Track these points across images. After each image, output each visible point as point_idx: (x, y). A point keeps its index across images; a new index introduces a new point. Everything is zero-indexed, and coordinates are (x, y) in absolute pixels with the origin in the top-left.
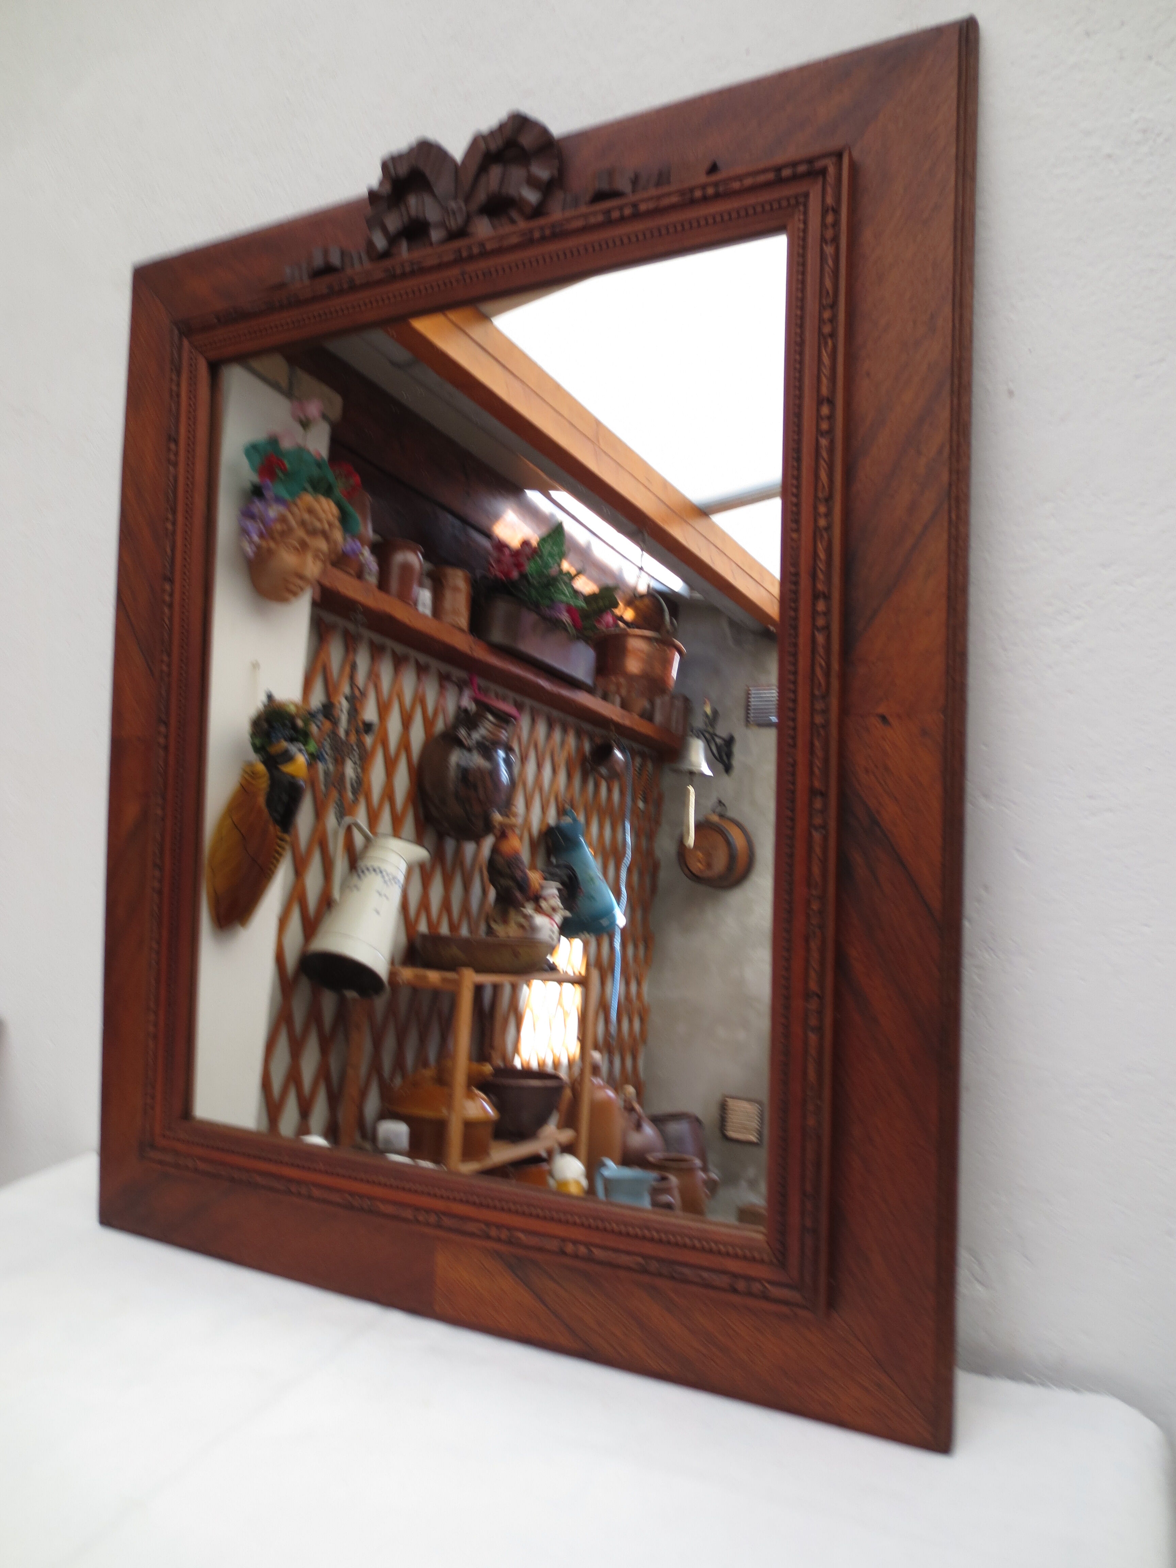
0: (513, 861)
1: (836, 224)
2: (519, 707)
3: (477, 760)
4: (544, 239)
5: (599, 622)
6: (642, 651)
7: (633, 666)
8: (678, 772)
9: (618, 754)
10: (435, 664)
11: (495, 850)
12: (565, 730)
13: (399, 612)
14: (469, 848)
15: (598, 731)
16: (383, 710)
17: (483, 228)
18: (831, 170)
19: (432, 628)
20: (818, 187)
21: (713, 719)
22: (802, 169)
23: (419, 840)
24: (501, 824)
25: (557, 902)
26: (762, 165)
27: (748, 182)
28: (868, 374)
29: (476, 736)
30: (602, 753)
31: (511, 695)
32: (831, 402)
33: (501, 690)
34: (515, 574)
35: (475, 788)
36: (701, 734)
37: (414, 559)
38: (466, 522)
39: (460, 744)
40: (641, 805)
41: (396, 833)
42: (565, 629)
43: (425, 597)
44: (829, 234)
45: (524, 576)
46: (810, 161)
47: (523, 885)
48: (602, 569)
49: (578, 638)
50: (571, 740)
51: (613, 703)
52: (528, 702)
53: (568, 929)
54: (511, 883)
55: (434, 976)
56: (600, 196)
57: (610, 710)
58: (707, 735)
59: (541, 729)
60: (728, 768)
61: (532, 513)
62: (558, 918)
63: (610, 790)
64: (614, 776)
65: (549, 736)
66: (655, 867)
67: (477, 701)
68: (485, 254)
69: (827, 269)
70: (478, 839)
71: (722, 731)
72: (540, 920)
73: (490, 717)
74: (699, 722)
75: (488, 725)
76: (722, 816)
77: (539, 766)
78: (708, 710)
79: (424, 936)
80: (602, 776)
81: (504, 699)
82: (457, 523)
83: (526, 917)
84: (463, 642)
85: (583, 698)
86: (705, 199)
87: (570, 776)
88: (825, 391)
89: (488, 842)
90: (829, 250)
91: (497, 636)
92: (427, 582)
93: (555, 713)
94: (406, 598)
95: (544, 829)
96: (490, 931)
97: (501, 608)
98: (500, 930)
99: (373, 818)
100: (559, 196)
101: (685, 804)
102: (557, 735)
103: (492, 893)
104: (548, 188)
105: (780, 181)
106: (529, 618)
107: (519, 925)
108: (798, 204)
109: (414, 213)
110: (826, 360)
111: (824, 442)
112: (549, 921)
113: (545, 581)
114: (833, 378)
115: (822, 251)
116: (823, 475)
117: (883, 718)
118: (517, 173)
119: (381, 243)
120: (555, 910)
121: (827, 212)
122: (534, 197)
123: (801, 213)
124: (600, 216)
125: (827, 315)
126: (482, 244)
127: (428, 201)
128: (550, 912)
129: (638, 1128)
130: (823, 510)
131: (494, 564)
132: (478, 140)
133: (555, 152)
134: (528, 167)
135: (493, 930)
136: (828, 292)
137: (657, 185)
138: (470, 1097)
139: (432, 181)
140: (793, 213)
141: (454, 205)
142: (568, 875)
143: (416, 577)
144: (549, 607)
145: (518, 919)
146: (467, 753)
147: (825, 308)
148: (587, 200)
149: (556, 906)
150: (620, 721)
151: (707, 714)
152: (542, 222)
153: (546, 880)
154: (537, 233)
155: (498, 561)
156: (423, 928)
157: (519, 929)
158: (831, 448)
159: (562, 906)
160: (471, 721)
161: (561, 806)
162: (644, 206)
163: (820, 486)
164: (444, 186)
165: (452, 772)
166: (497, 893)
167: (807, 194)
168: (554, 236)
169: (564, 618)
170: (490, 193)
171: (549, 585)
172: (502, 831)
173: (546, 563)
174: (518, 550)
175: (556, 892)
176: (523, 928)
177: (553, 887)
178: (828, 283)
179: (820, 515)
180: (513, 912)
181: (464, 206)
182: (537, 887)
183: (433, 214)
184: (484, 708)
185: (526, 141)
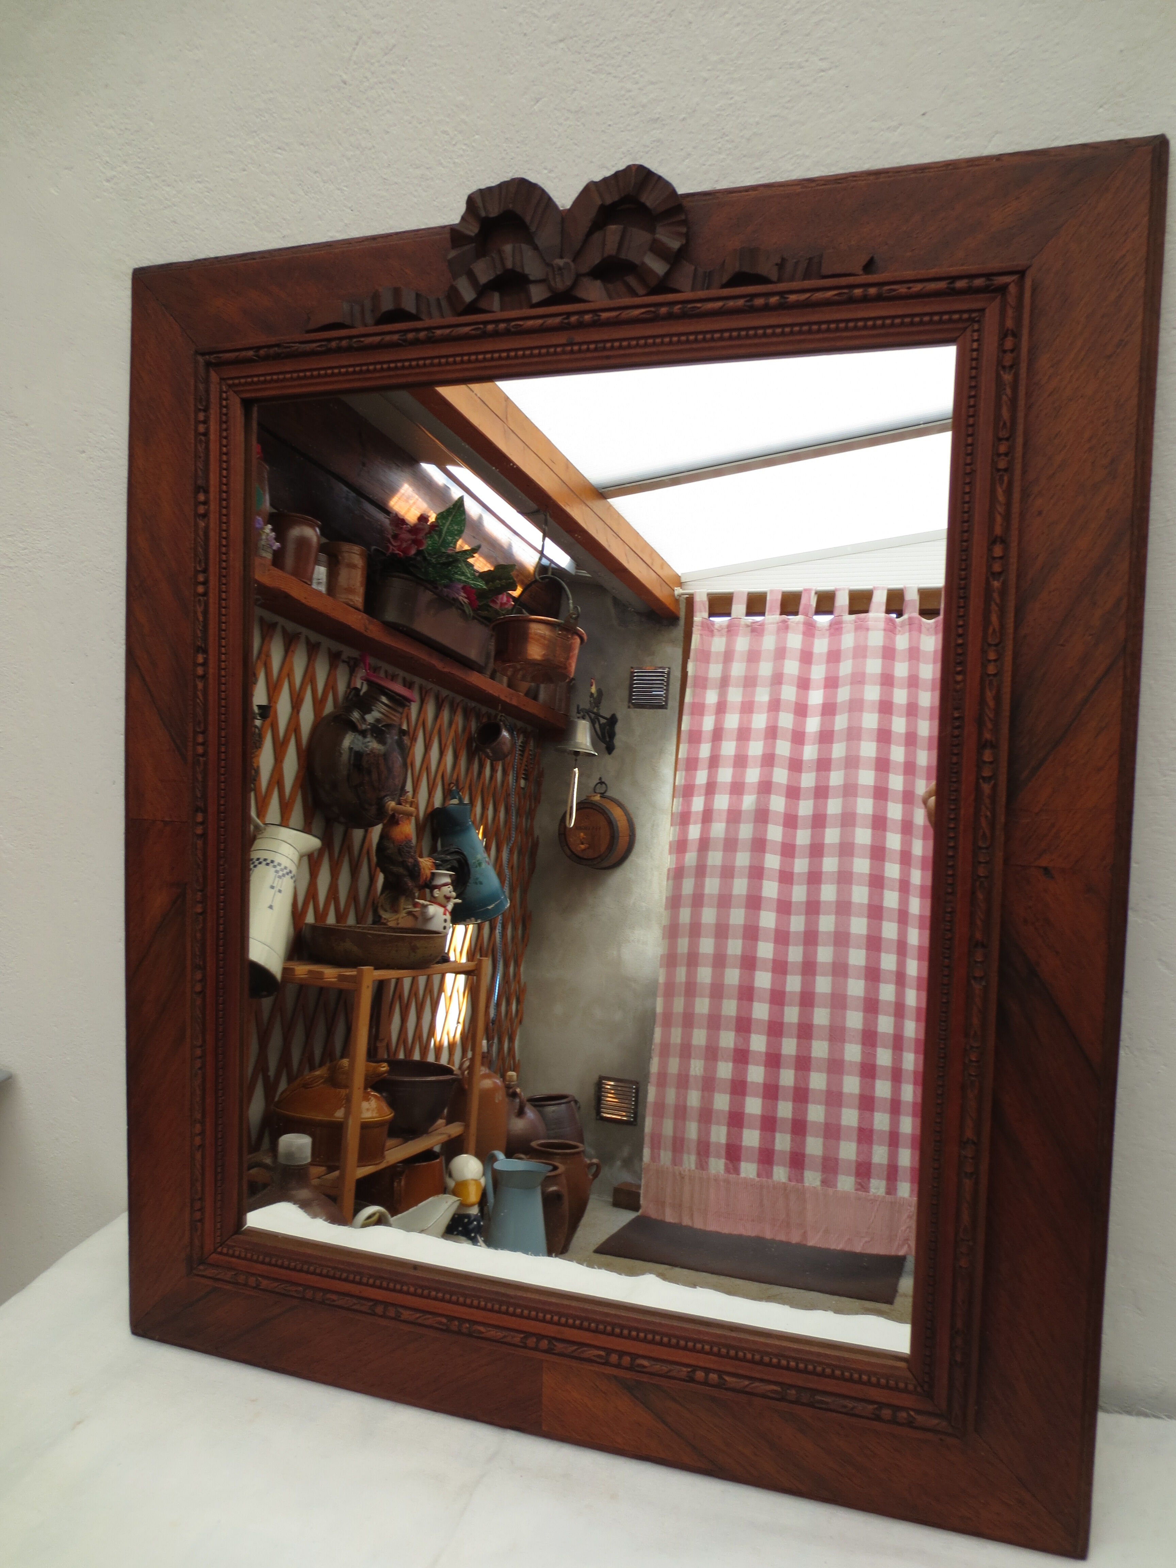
0: (403, 848)
1: (1015, 349)
2: (409, 685)
3: (371, 745)
4: (671, 317)
5: (494, 602)
6: (544, 636)
7: (535, 652)
8: (564, 751)
9: (505, 734)
10: (326, 643)
11: (383, 836)
12: (453, 711)
13: (295, 590)
14: (358, 835)
15: (484, 709)
16: (273, 691)
17: (594, 294)
18: (1012, 289)
19: (326, 606)
20: (996, 306)
21: (598, 700)
22: (979, 282)
23: (306, 828)
24: (393, 810)
25: (448, 890)
26: (933, 272)
27: (917, 288)
28: (1040, 513)
29: (370, 718)
30: (490, 732)
31: (401, 673)
32: (1004, 541)
33: (391, 669)
34: (413, 551)
35: (369, 773)
36: (584, 714)
37: (311, 534)
38: (361, 494)
39: (353, 727)
40: (522, 783)
41: (284, 822)
42: (460, 606)
43: (321, 572)
44: (1008, 359)
45: (419, 553)
46: (989, 276)
47: (414, 872)
48: (493, 544)
49: (474, 618)
50: (459, 720)
51: (501, 682)
52: (418, 680)
53: (458, 916)
54: (401, 870)
55: (330, 973)
56: (740, 279)
57: (497, 688)
58: (593, 716)
59: (430, 710)
60: (610, 749)
61: (426, 485)
62: (450, 907)
63: (493, 770)
64: (498, 756)
65: (436, 717)
66: (535, 845)
67: (370, 683)
68: (599, 324)
69: (1004, 398)
70: (367, 825)
71: (605, 712)
72: (433, 910)
73: (384, 699)
74: (584, 702)
75: (383, 708)
76: (603, 796)
77: (427, 747)
78: (593, 690)
79: (313, 927)
80: (488, 757)
81: (393, 678)
82: (351, 494)
83: (415, 905)
84: (357, 621)
85: (474, 678)
86: (865, 299)
87: (456, 757)
88: (998, 530)
89: (377, 830)
90: (1007, 377)
91: (391, 615)
92: (323, 557)
93: (445, 693)
94: (303, 575)
95: (430, 810)
96: (377, 920)
97: (397, 586)
98: (391, 919)
99: (263, 806)
100: (688, 269)
101: (569, 785)
102: (446, 714)
103: (381, 879)
104: (676, 259)
105: (952, 292)
106: (426, 596)
107: (410, 913)
108: (972, 320)
109: (509, 265)
110: (1001, 497)
111: (996, 584)
112: (442, 910)
113: (443, 560)
114: (1007, 517)
115: (998, 378)
116: (994, 618)
117: (1046, 870)
118: (639, 237)
119: (468, 295)
120: (448, 898)
121: (1006, 336)
122: (658, 267)
123: (974, 331)
124: (741, 302)
125: (1002, 449)
126: (594, 311)
127: (528, 252)
128: (443, 901)
129: (521, 1113)
130: (992, 656)
131: (392, 540)
132: (590, 189)
133: (683, 217)
134: (652, 231)
135: (380, 917)
136: (1005, 423)
137: (807, 276)
138: (366, 1098)
139: (533, 229)
140: (965, 329)
141: (560, 262)
142: (459, 861)
143: (313, 555)
144: (446, 586)
145: (410, 908)
146: (360, 738)
147: (1000, 439)
148: (725, 280)
149: (448, 895)
150: (508, 700)
151: (592, 694)
152: (670, 297)
153: (438, 867)
154: (663, 310)
155: (395, 537)
156: (310, 918)
157: (410, 918)
158: (1003, 592)
159: (454, 894)
160: (364, 704)
161: (446, 787)
162: (793, 298)
163: (991, 631)
164: (547, 237)
165: (345, 757)
166: (386, 878)
167: (982, 310)
168: (684, 316)
169: (460, 598)
170: (606, 255)
171: (448, 564)
172: (393, 816)
173: (444, 541)
174: (415, 526)
175: (448, 880)
176: (416, 917)
177: (445, 875)
178: (1005, 414)
179: (990, 661)
180: (402, 900)
181: (572, 264)
182: (429, 875)
183: (533, 268)
184: (377, 689)
185: (649, 199)
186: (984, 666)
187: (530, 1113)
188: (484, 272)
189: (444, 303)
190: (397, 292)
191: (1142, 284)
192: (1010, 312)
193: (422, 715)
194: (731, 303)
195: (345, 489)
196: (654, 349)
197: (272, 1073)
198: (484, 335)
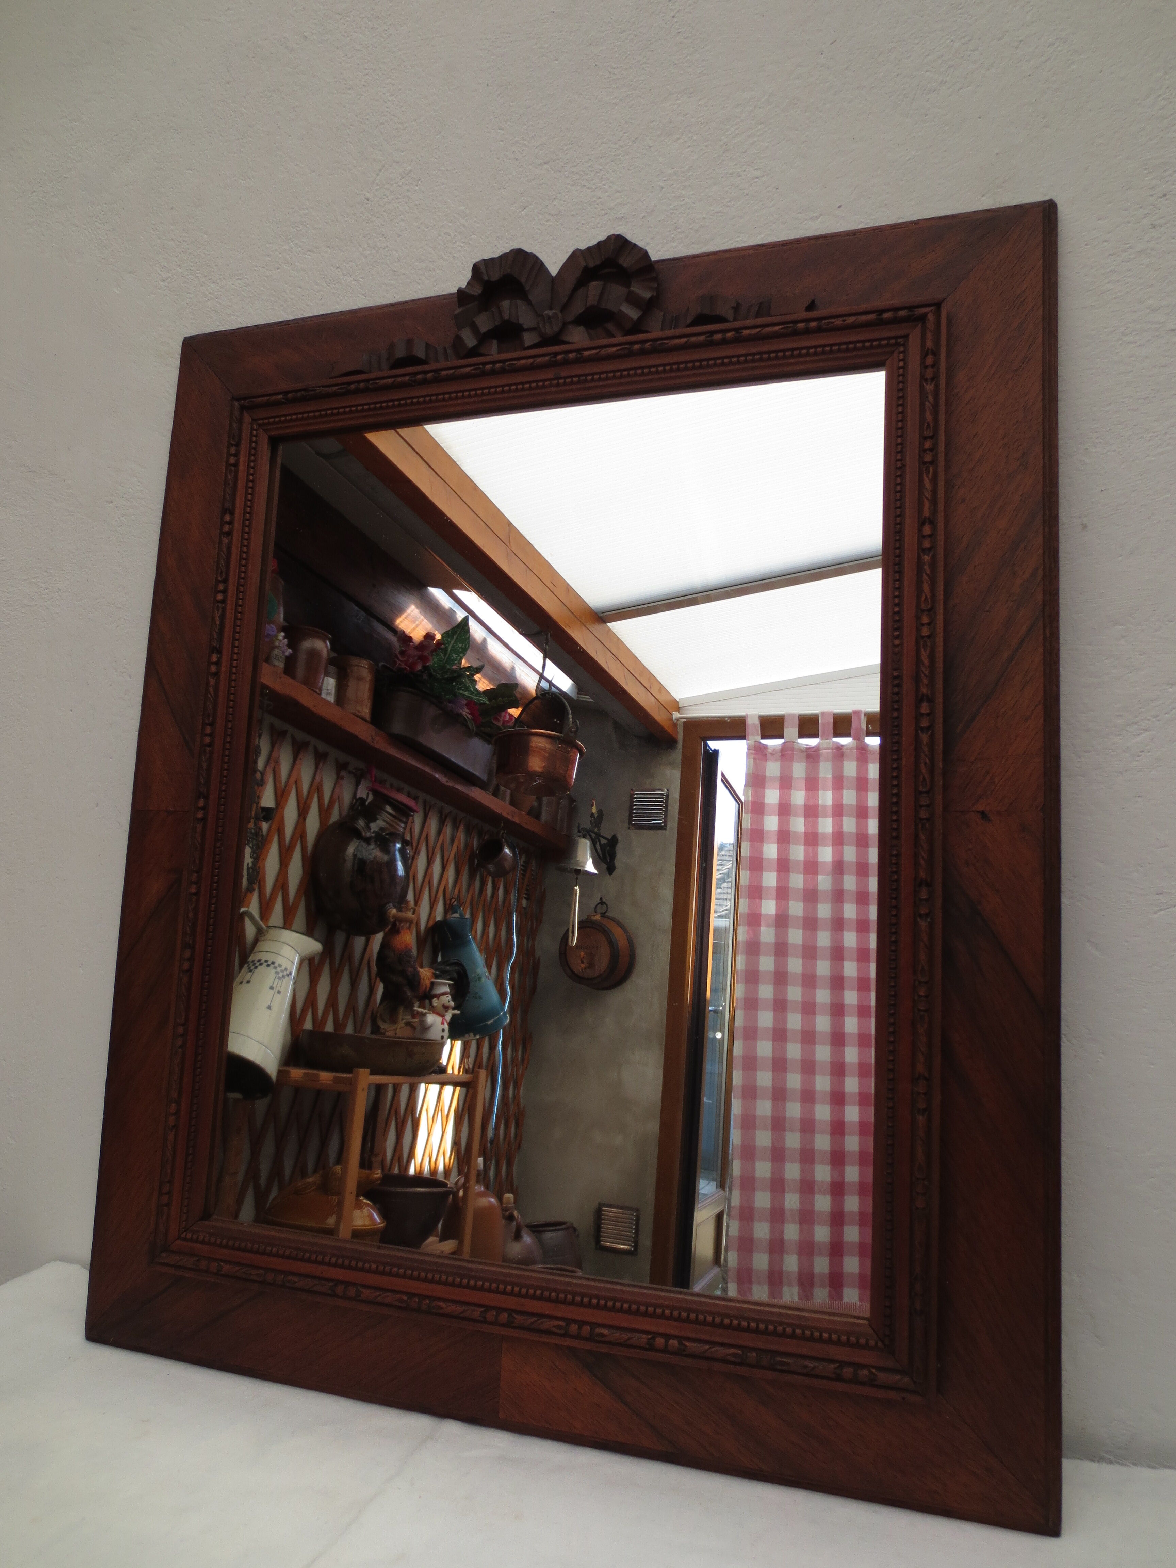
0: (403, 957)
1: (935, 365)
2: (413, 797)
3: (374, 853)
4: (643, 352)
5: (498, 720)
6: (544, 750)
7: (536, 764)
8: (564, 870)
9: (507, 851)
10: (334, 753)
11: (384, 945)
12: (455, 827)
13: (304, 698)
14: (359, 942)
15: (486, 826)
16: (281, 796)
17: (578, 337)
18: (931, 317)
19: (334, 715)
20: (917, 331)
21: (598, 820)
22: (903, 313)
23: (309, 932)
24: (394, 916)
25: (447, 1000)
26: (863, 307)
27: (851, 320)
28: (963, 500)
29: (374, 827)
30: (491, 850)
31: (407, 786)
32: (932, 522)
33: (396, 781)
34: (419, 667)
35: (371, 879)
36: (586, 833)
37: (322, 646)
38: (371, 613)
39: (357, 834)
40: (524, 903)
41: (287, 925)
42: (464, 723)
43: (329, 684)
44: (929, 373)
45: (426, 668)
46: (910, 308)
47: (414, 981)
48: (496, 667)
49: (477, 735)
50: (461, 835)
51: (503, 799)
52: (422, 796)
53: (457, 1029)
54: (401, 980)
55: (325, 1077)
56: (701, 319)
57: (500, 806)
58: (593, 835)
59: (433, 824)
60: (611, 869)
61: (432, 608)
62: (448, 1017)
63: (495, 888)
64: (501, 872)
65: (439, 832)
66: (536, 967)
67: (375, 793)
68: (581, 361)
69: (927, 404)
70: (369, 933)
71: (606, 832)
72: (431, 1018)
73: (389, 809)
74: (585, 822)
75: (388, 818)
76: (603, 915)
77: (430, 862)
78: (594, 810)
79: (310, 1032)
80: (489, 873)
81: (399, 790)
82: (362, 614)
83: (415, 1015)
84: (364, 732)
85: (476, 794)
86: (807, 332)
87: (458, 872)
88: (926, 513)
89: (379, 937)
90: (929, 387)
91: (398, 727)
92: (332, 669)
93: (448, 809)
94: (313, 684)
95: (431, 923)
96: (376, 1030)
97: (403, 699)
98: (388, 1028)
99: (265, 910)
100: (658, 314)
101: (570, 903)
102: (448, 830)
103: (380, 989)
104: (648, 307)
105: (881, 323)
106: (431, 711)
107: (408, 1024)
108: (898, 345)
109: (506, 316)
110: (927, 484)
111: (926, 558)
112: (439, 1019)
113: (448, 675)
114: (934, 501)
115: (922, 388)
116: (926, 588)
117: (983, 815)
118: (617, 291)
119: (470, 341)
120: (446, 1008)
121: (927, 354)
122: (633, 314)
123: (900, 352)
124: (702, 338)
125: (927, 445)
126: (578, 351)
127: (522, 306)
128: (442, 1010)
129: (517, 1237)
130: (925, 620)
131: (399, 656)
132: (576, 255)
133: (654, 275)
134: (628, 285)
135: (379, 1028)
136: (928, 425)
137: (758, 315)
138: (359, 1206)
139: (527, 288)
140: (892, 352)
141: (550, 313)
142: (458, 973)
143: (323, 665)
144: (450, 701)
145: (408, 1018)
146: (365, 845)
147: (925, 438)
148: (689, 321)
149: (447, 1004)
150: (510, 818)
151: (592, 815)
152: (642, 336)
153: (437, 977)
154: (636, 347)
155: (402, 653)
156: (308, 1025)
157: (409, 1028)
158: (933, 564)
159: (452, 1004)
160: (368, 812)
161: (448, 902)
162: (746, 332)
163: (923, 598)
164: (538, 294)
165: (349, 864)
166: (385, 988)
167: (906, 337)
168: (654, 351)
169: (464, 713)
170: (589, 304)
171: (453, 679)
172: (394, 924)
173: (449, 658)
174: (421, 643)
175: (447, 989)
176: (414, 1028)
177: (445, 984)
178: (929, 417)
179: (923, 625)
180: (401, 1010)
181: (560, 315)
182: (428, 985)
183: (526, 318)
184: (381, 799)
185: (626, 262)
186: (918, 630)
187: (527, 1238)
188: (484, 323)
189: (449, 351)
190: (409, 343)
191: (1040, 312)
192: (929, 335)
193: (425, 829)
194: (694, 339)
195: (356, 608)
196: (628, 380)
197: (263, 1181)
198: (484, 374)
